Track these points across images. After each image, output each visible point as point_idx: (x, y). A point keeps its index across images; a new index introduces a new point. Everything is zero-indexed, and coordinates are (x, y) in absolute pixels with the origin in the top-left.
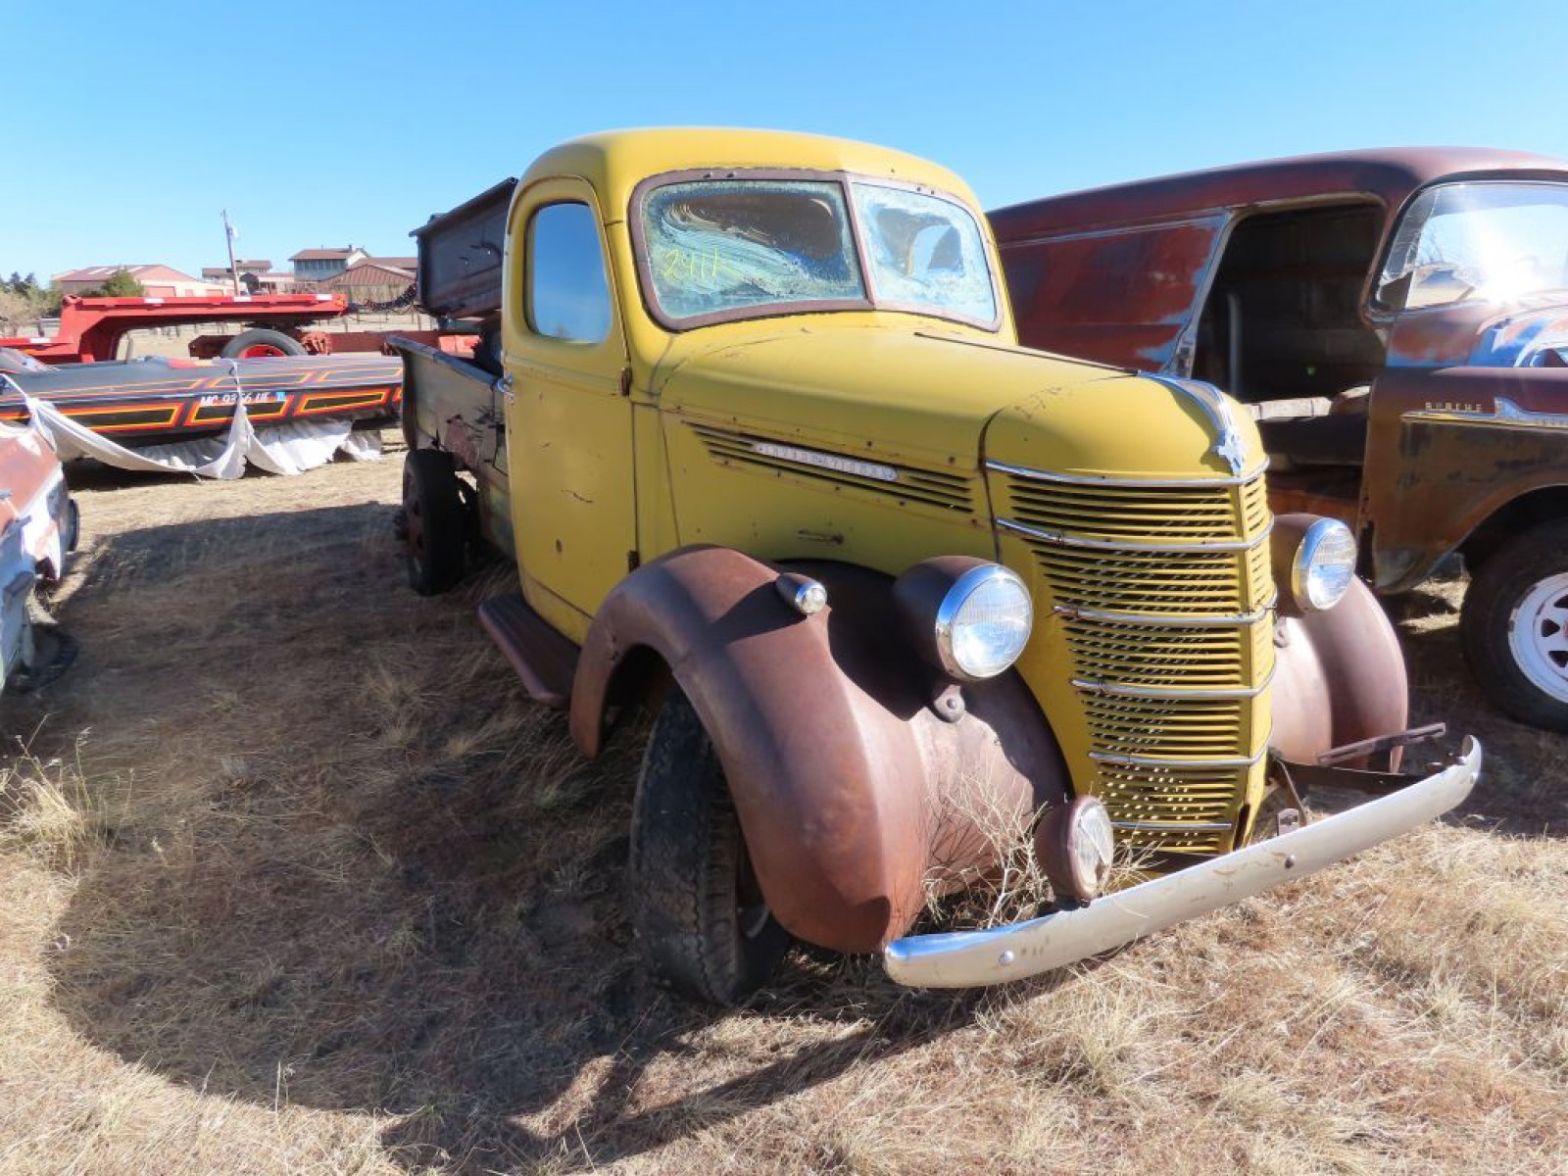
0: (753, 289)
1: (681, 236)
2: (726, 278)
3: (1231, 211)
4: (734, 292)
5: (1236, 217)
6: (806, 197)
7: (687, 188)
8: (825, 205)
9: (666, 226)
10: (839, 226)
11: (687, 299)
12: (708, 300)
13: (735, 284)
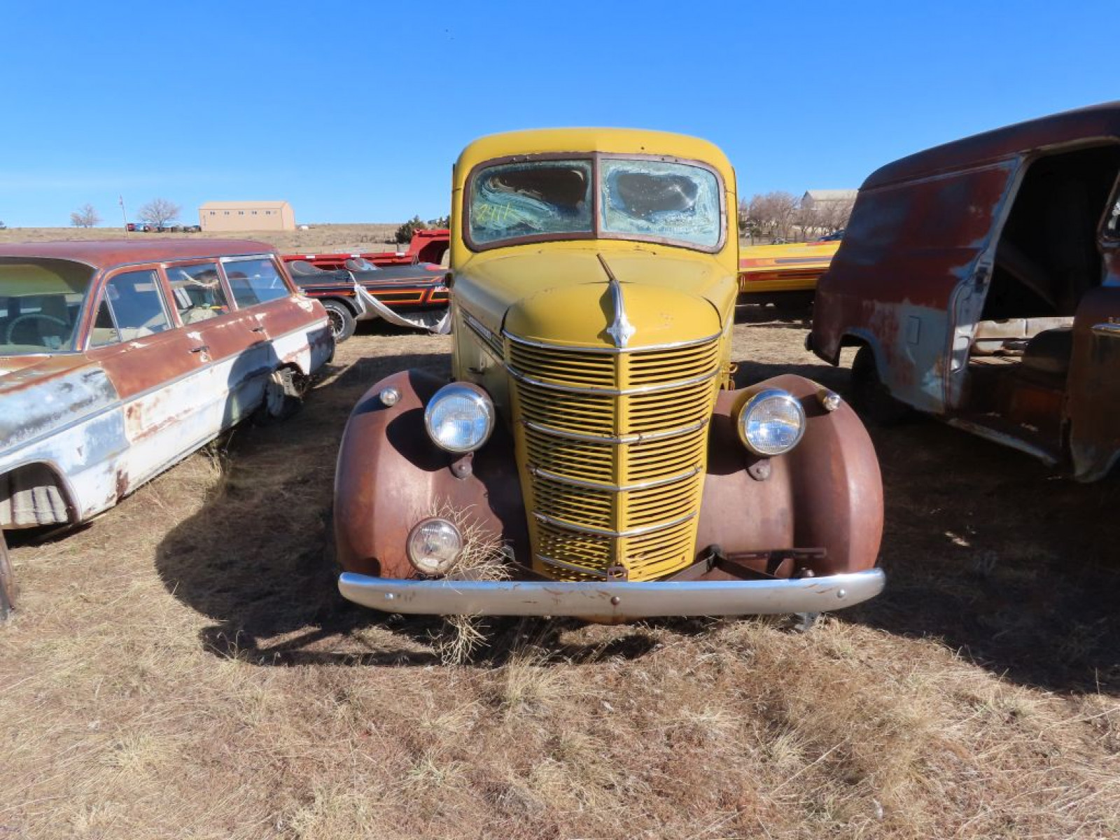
0: (524, 226)
1: (491, 196)
2: (511, 220)
3: (1022, 154)
4: (514, 228)
5: (1027, 160)
6: (570, 168)
7: (500, 168)
8: (580, 174)
9: (484, 191)
10: (586, 186)
11: (487, 234)
12: (498, 232)
13: (515, 223)
